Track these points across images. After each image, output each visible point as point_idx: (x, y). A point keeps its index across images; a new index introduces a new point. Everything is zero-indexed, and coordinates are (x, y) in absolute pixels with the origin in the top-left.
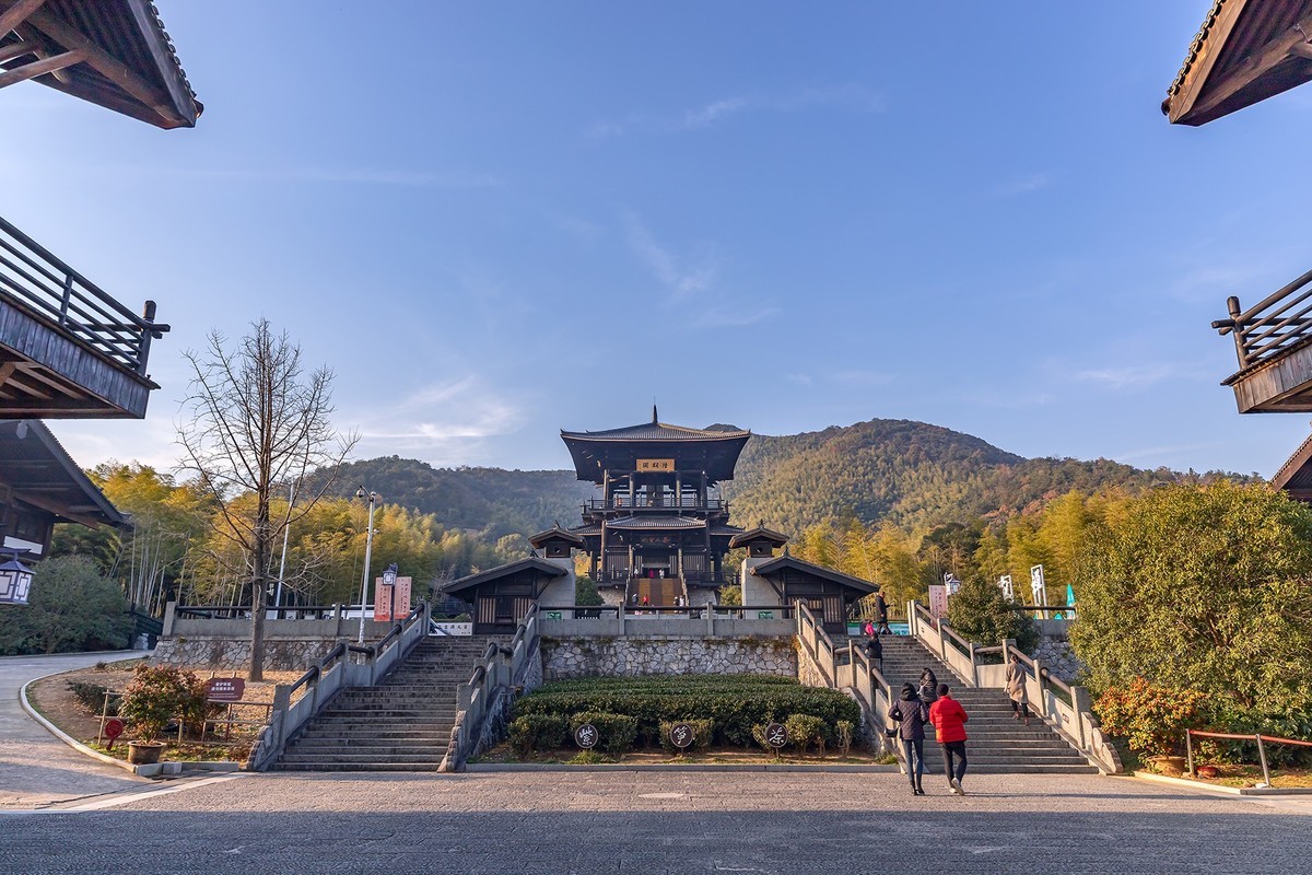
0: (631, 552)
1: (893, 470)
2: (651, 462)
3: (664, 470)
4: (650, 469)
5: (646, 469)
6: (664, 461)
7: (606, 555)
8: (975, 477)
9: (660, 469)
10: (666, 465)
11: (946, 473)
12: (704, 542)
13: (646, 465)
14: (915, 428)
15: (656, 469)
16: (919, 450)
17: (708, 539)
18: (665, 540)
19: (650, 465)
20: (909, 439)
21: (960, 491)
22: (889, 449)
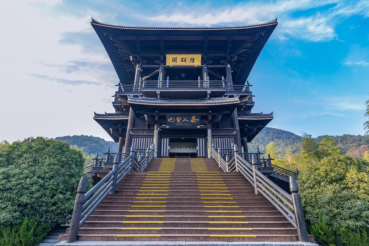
0: (156, 132)
1: (265, 142)
2: (179, 57)
3: (192, 64)
4: (179, 63)
5: (175, 64)
6: (192, 56)
7: (131, 137)
8: (297, 143)
9: (188, 63)
10: (193, 60)
11: (285, 142)
12: (233, 125)
13: (175, 60)
14: (270, 129)
15: (183, 64)
16: (273, 136)
17: (237, 123)
18: (194, 120)
19: (179, 60)
20: (269, 133)
21: (292, 148)
22: (262, 135)
